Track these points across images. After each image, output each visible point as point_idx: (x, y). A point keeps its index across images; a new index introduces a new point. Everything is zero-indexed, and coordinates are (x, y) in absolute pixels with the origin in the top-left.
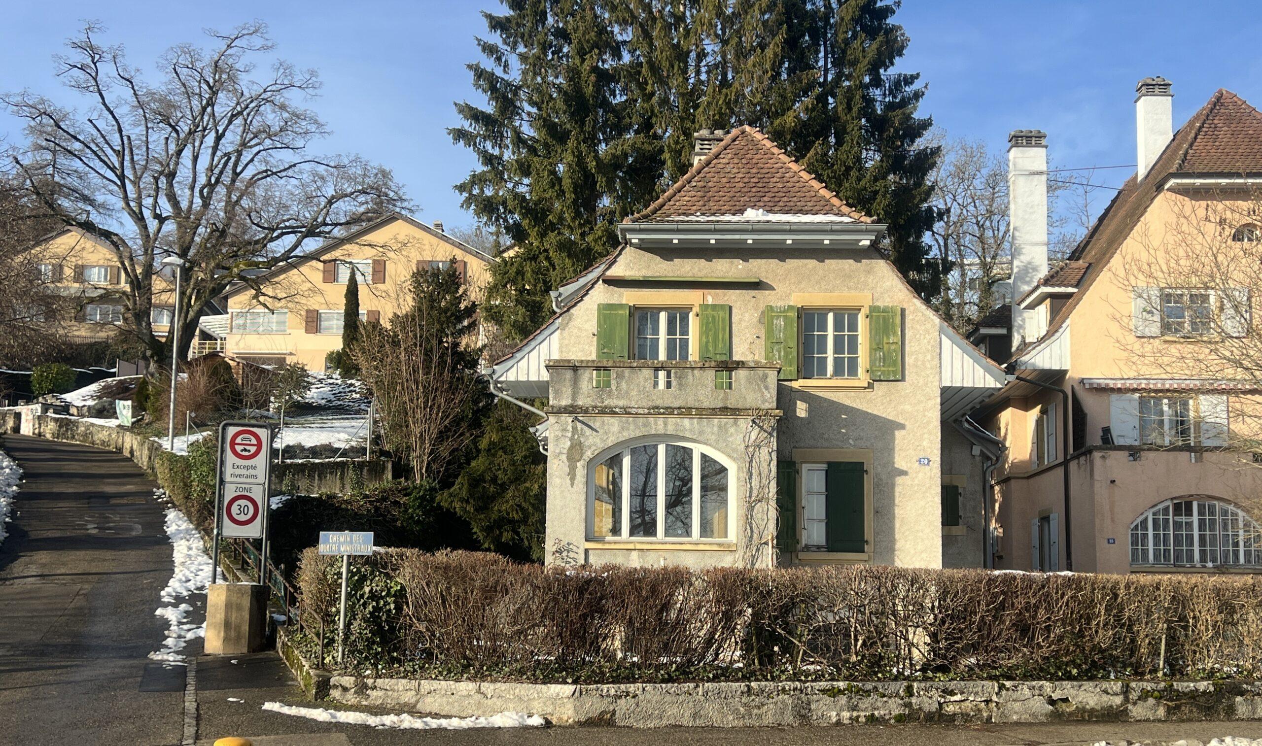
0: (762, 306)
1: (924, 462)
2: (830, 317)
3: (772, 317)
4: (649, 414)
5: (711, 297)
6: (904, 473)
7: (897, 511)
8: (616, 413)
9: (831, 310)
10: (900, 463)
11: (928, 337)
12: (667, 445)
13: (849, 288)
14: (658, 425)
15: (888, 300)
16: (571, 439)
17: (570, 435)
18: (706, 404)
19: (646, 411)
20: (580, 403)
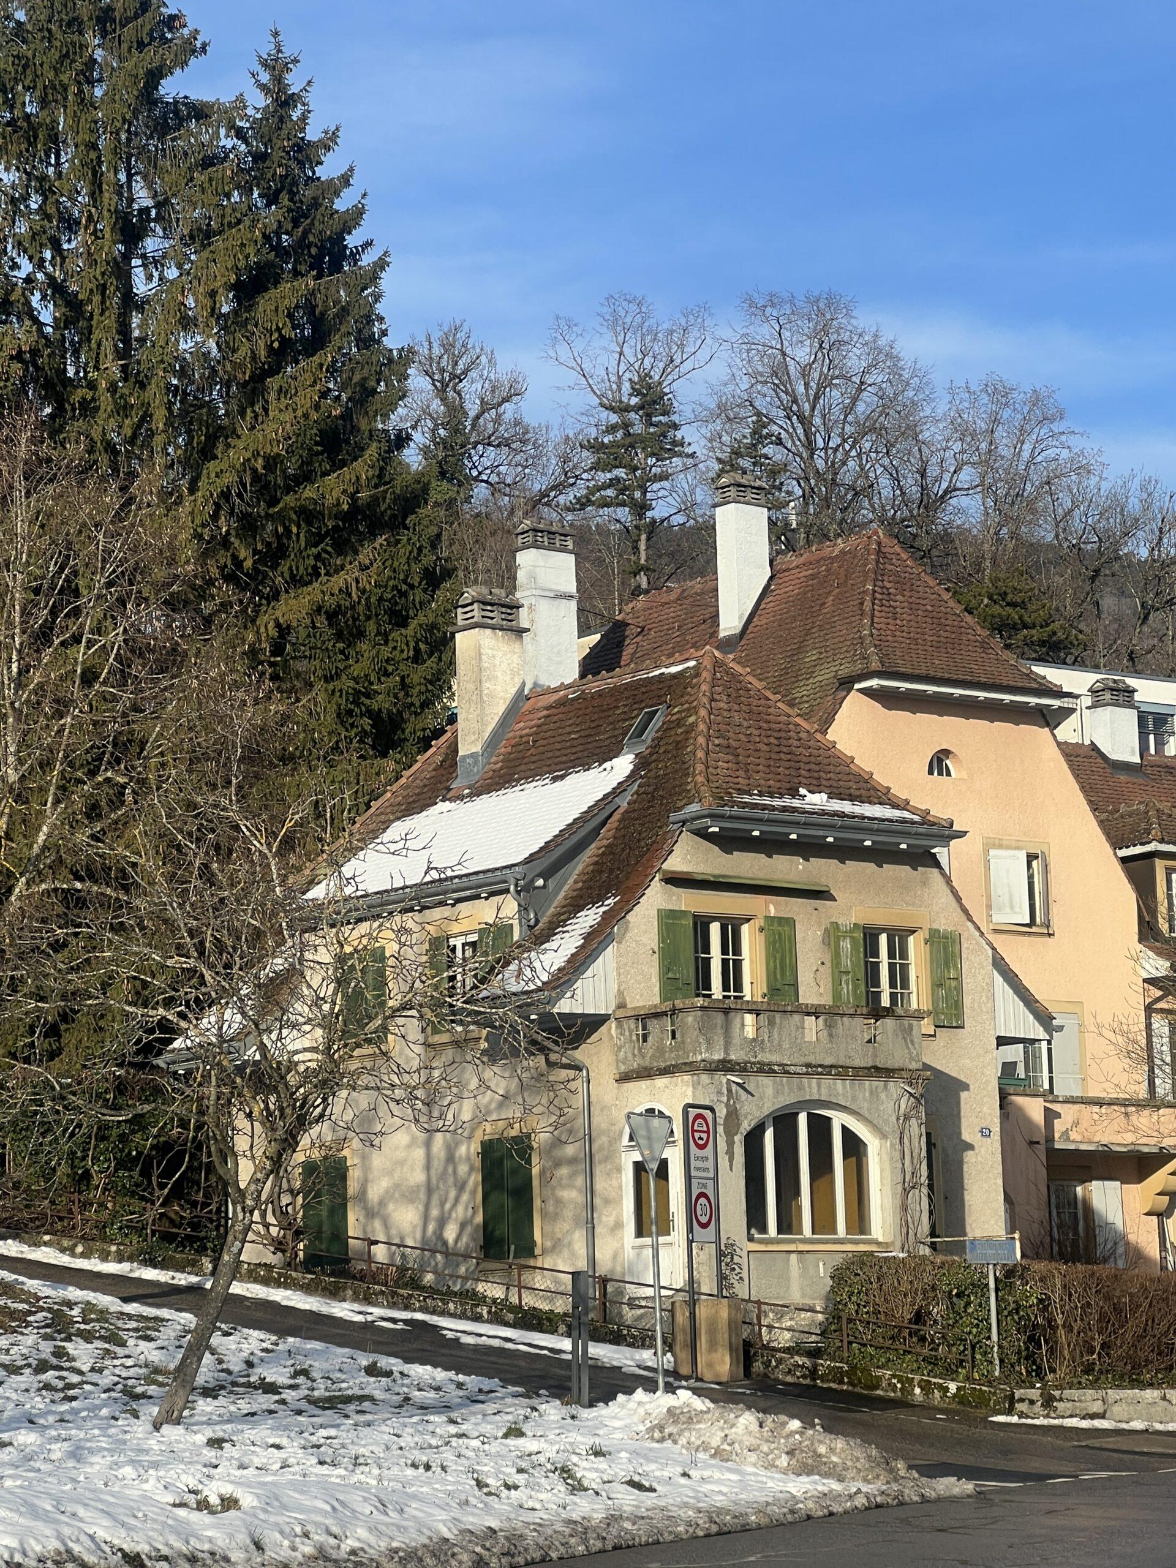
0: (826, 923)
1: (985, 1133)
2: (883, 939)
3: (838, 938)
4: (807, 1074)
5: (773, 906)
6: (970, 1147)
7: (967, 1197)
8: (774, 1072)
9: (884, 930)
10: (966, 1136)
11: (983, 972)
12: (809, 1114)
13: (908, 904)
14: (814, 1088)
15: (943, 921)
16: (727, 1105)
17: (725, 1099)
18: (857, 1062)
19: (804, 1070)
20: (733, 1057)
